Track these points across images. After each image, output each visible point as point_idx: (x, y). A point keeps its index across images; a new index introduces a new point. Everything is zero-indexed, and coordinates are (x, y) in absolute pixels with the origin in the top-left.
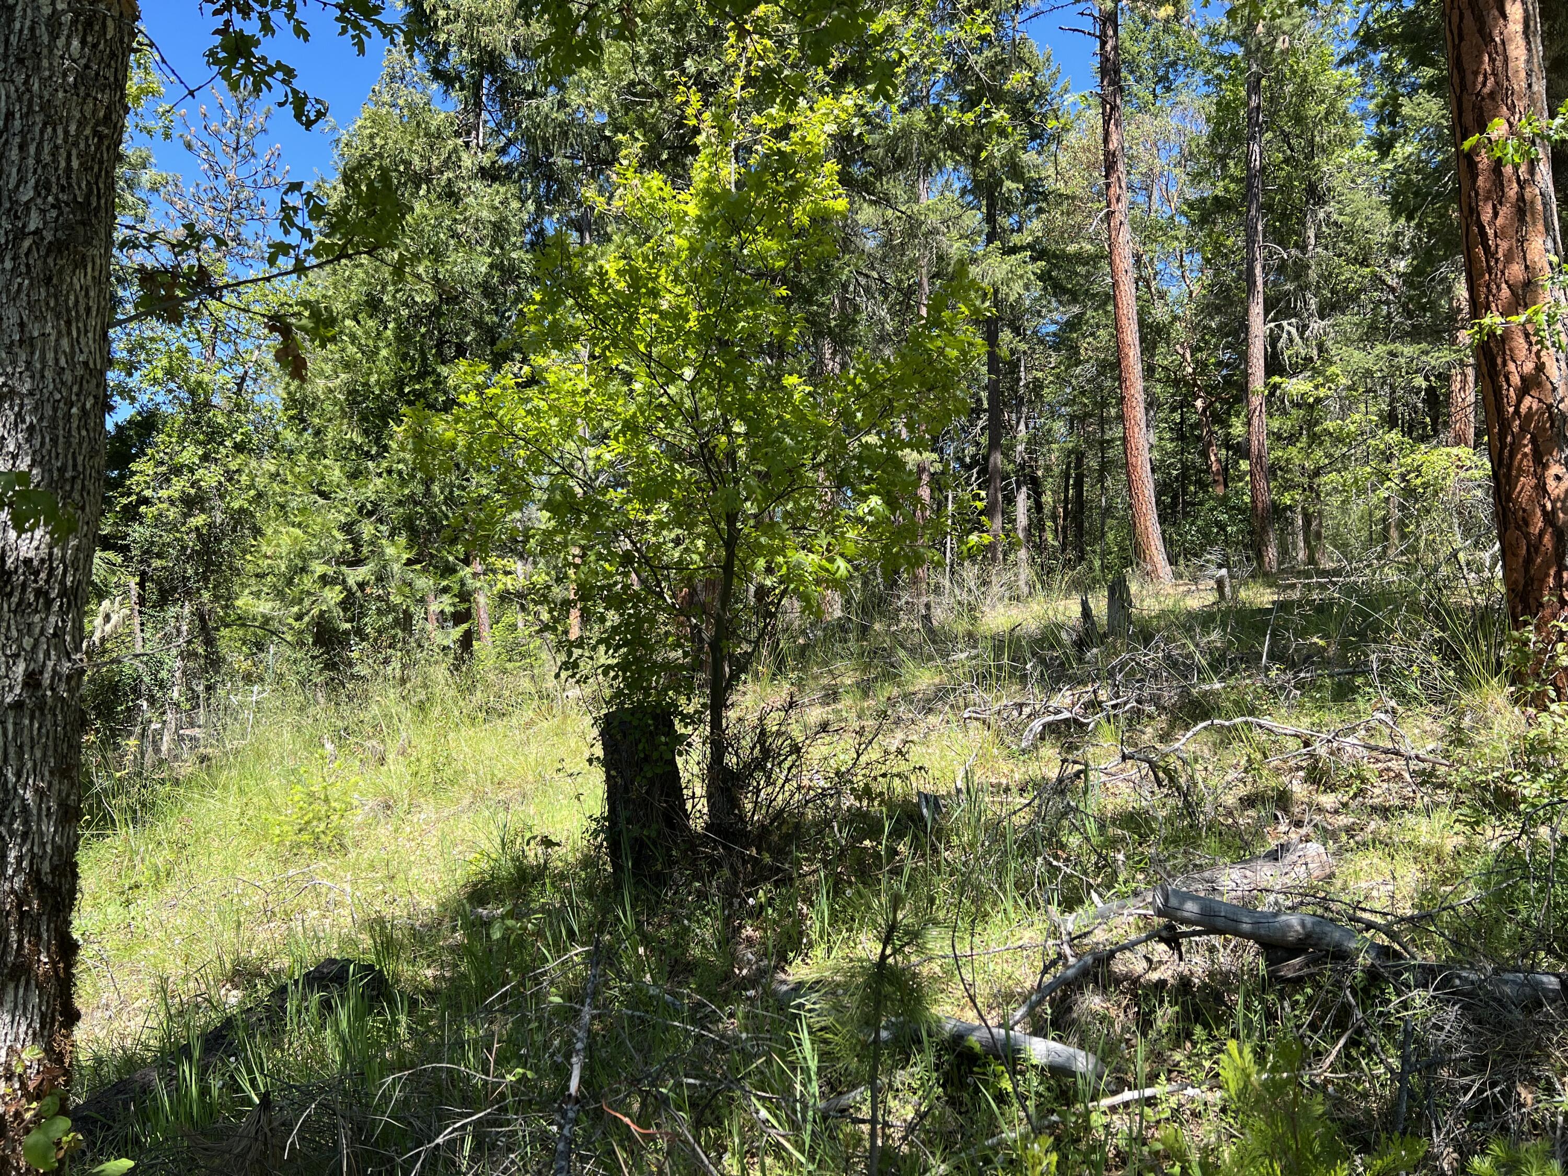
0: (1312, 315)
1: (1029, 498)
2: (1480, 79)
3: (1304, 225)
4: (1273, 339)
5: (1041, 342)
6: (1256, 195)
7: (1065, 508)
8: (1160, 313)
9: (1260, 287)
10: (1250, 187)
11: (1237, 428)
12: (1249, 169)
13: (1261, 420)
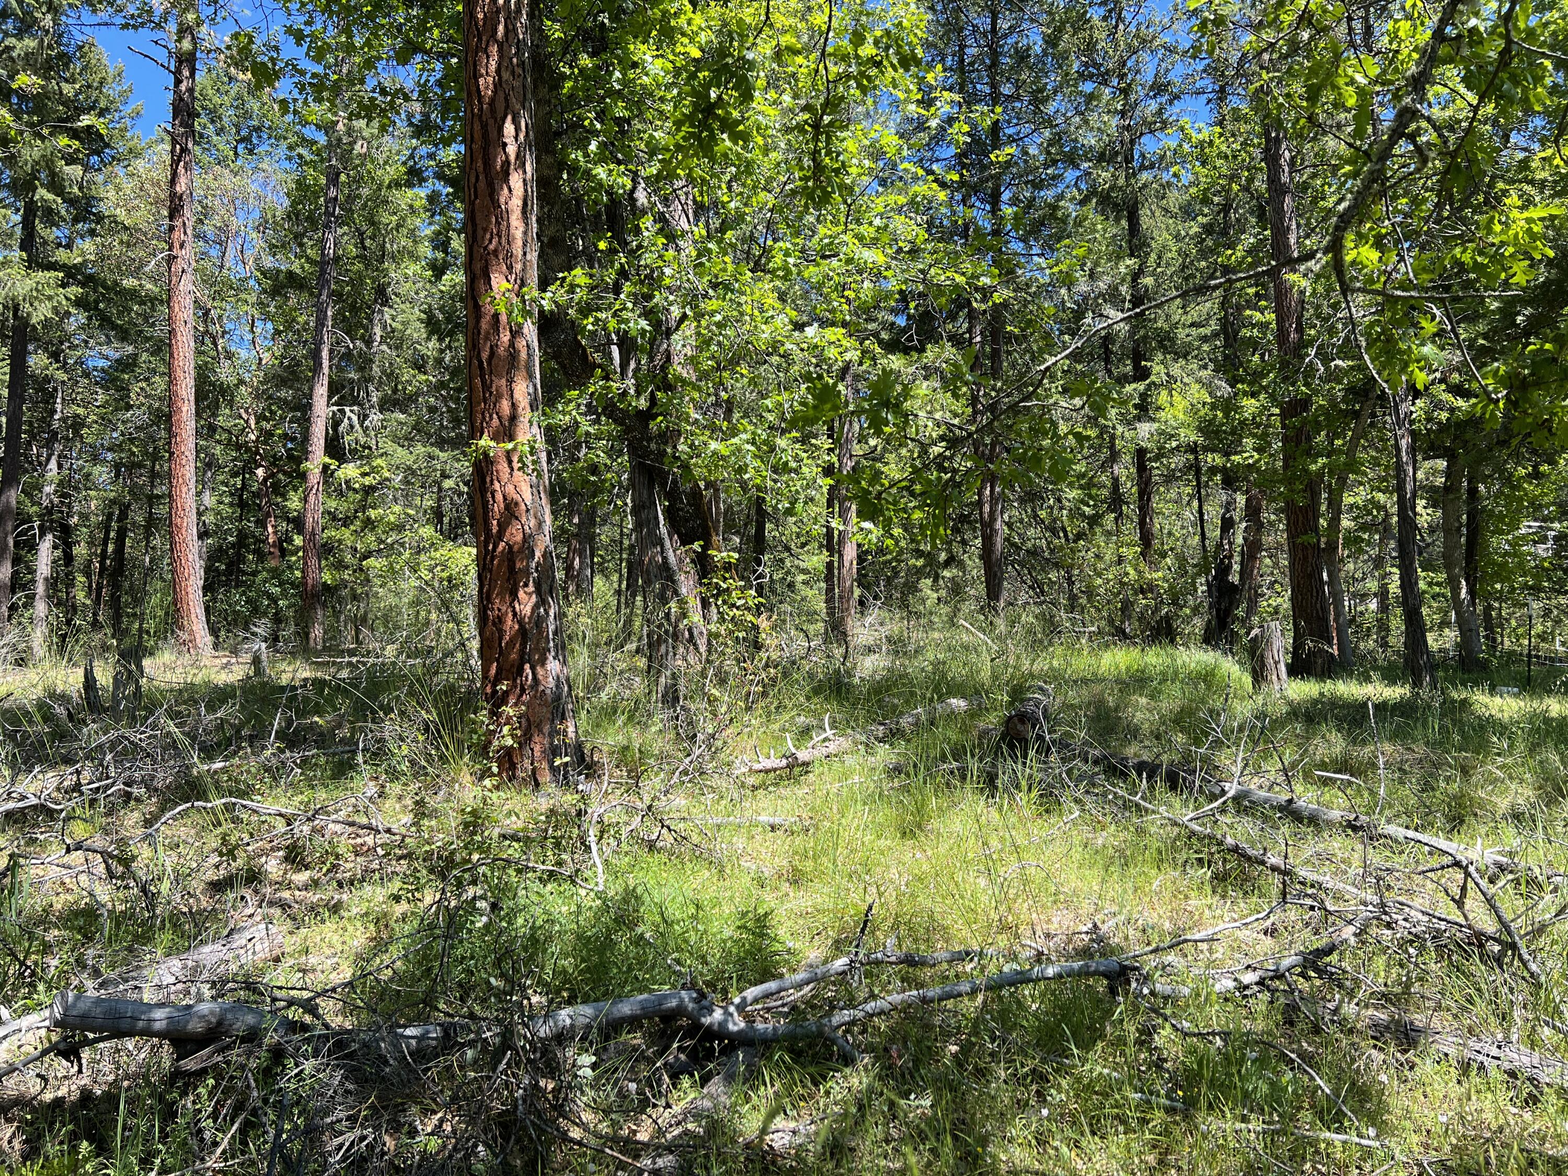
0: (372, 407)
1: (55, 547)
2: (488, 236)
3: (371, 321)
4: (335, 423)
5: (86, 375)
6: (328, 281)
7: (102, 563)
8: (225, 373)
9: (326, 370)
10: (323, 272)
11: (294, 503)
12: (323, 254)
13: (317, 498)
